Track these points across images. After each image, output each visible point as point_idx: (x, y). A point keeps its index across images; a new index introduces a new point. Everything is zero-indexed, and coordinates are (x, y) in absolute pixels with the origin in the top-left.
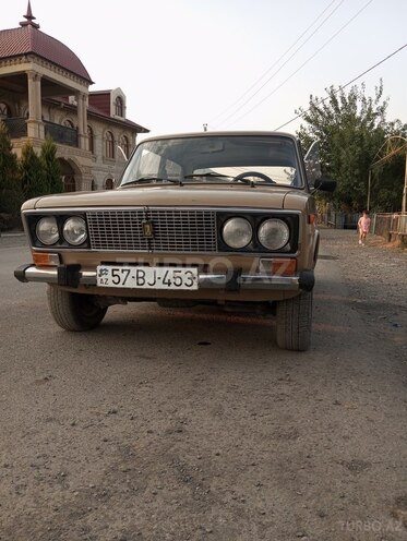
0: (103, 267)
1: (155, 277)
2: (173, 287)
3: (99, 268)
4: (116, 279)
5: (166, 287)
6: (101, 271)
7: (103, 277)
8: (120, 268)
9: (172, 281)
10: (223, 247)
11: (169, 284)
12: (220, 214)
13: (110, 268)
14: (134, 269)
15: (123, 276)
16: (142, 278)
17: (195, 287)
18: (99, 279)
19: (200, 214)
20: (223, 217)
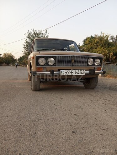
0: (62, 70)
1: (76, 72)
2: (80, 74)
3: (61, 71)
4: (66, 73)
5: (78, 74)
6: (62, 71)
7: (62, 73)
8: (67, 70)
9: (80, 73)
10: (88, 65)
11: (79, 74)
12: (88, 57)
13: (64, 71)
14: (70, 71)
15: (68, 72)
16: (73, 72)
17: (84, 74)
18: (61, 74)
19: (83, 57)
20: (89, 58)
